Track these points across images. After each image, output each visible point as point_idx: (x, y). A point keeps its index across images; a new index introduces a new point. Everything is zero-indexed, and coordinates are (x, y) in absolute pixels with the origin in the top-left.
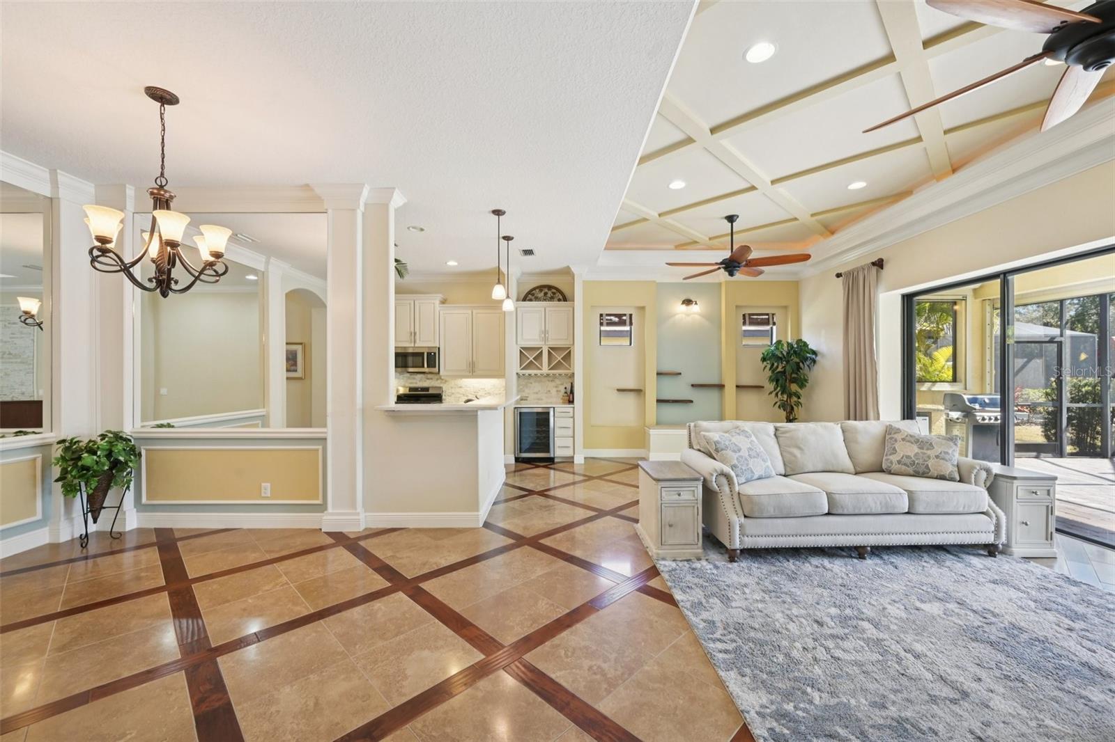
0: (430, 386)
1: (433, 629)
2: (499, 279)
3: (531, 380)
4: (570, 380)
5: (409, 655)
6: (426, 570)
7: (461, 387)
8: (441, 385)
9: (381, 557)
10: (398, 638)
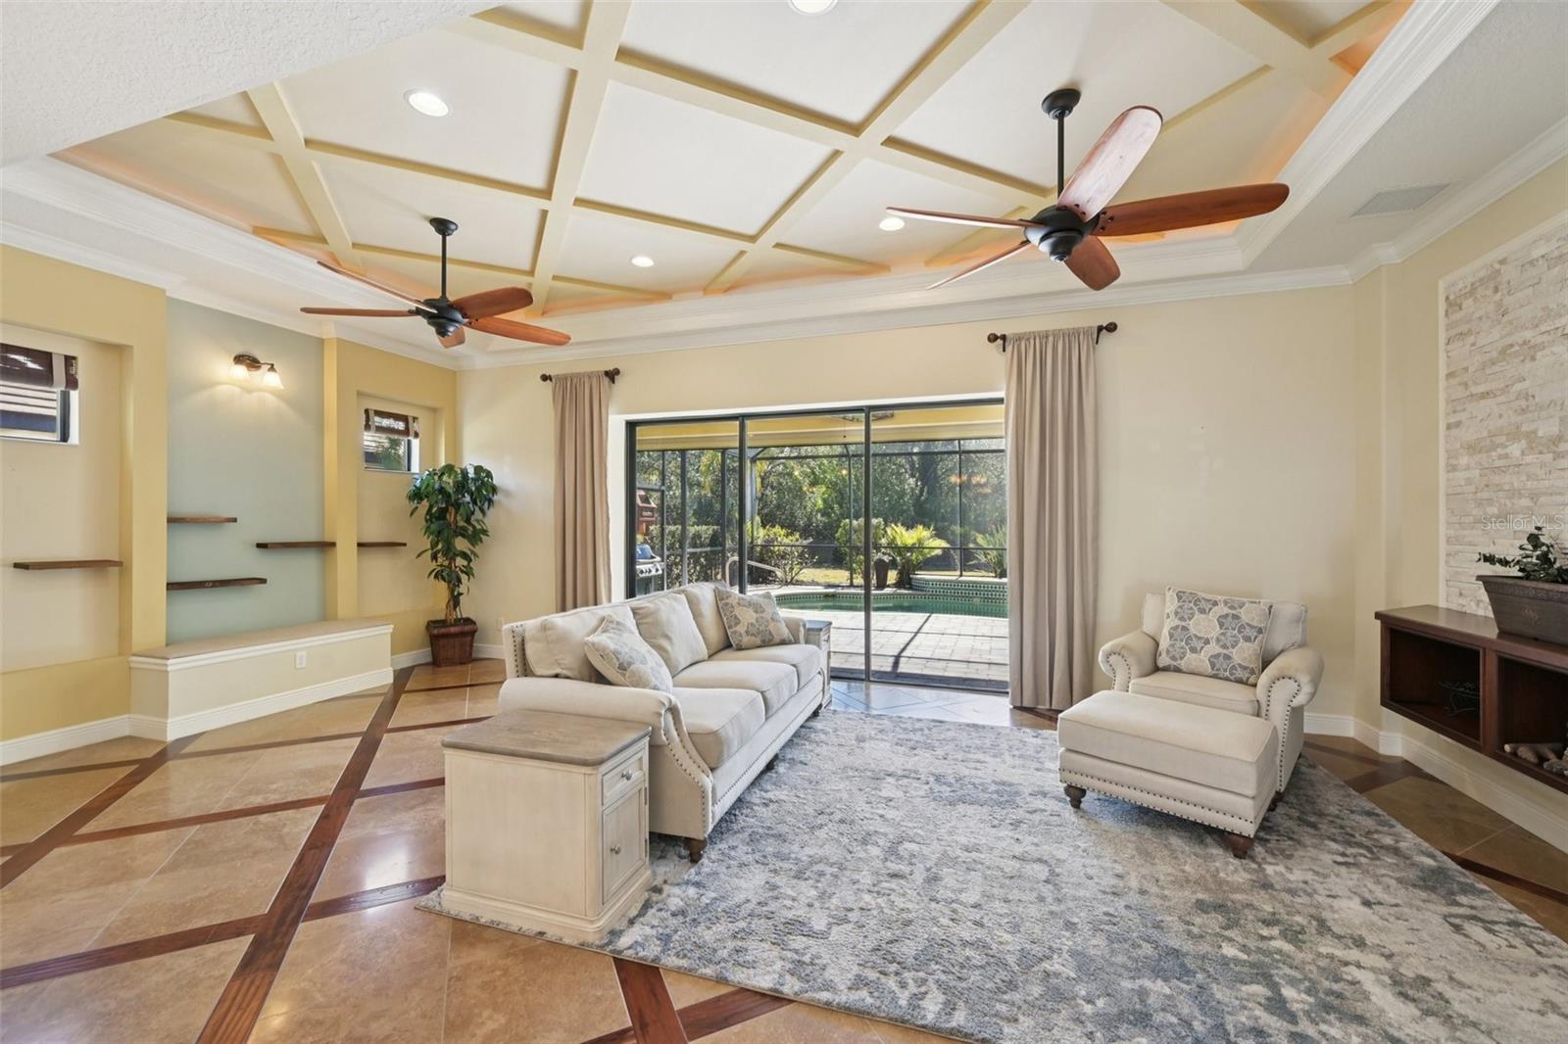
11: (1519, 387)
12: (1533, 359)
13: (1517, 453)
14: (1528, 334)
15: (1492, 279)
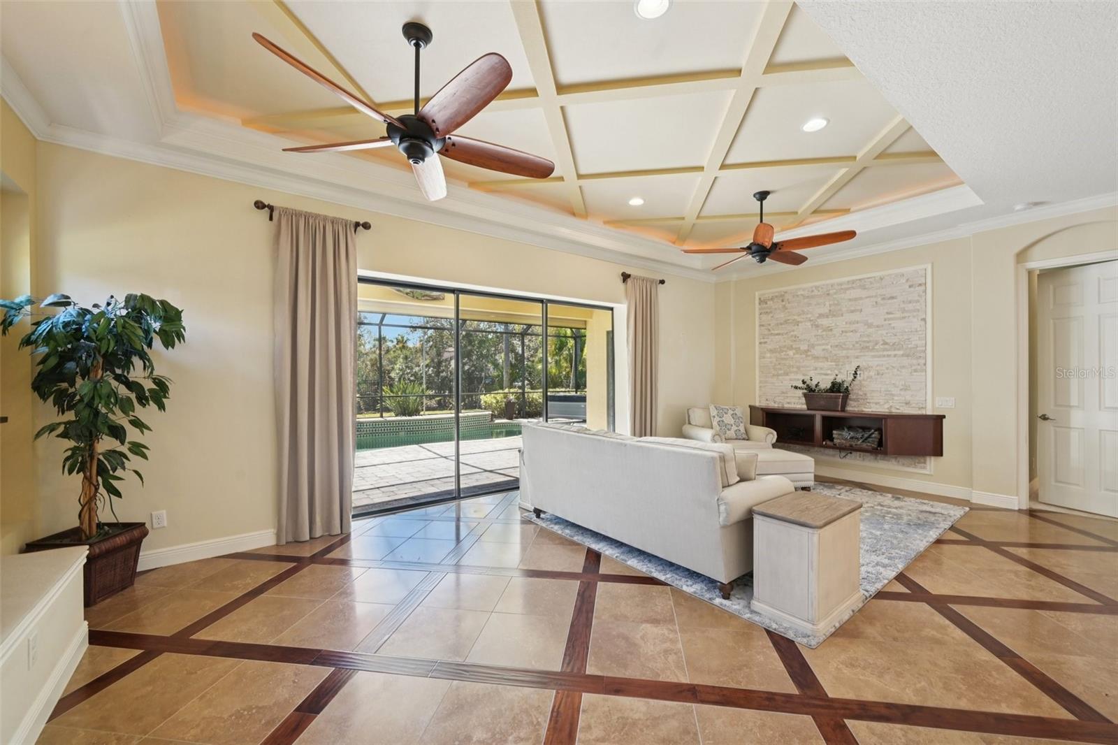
11: (792, 333)
12: (798, 325)
13: (792, 354)
14: (796, 317)
15: (782, 297)
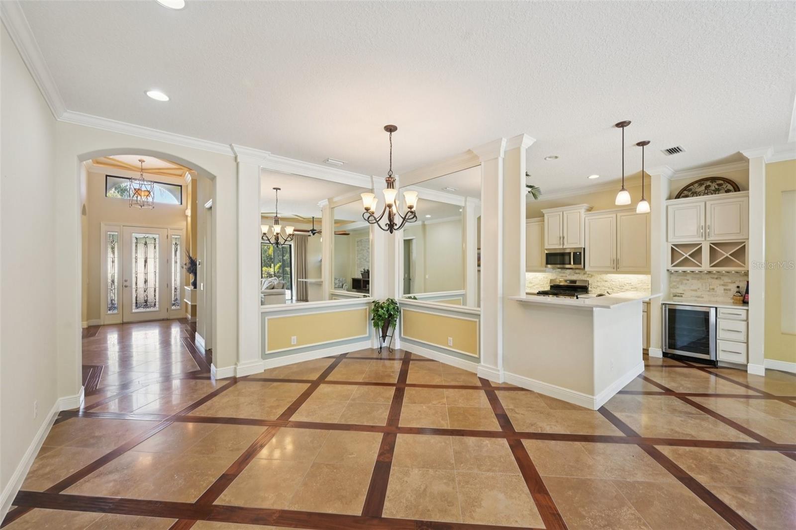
0: (578, 279)
1: (515, 480)
2: (623, 186)
3: (688, 277)
4: (745, 278)
5: (490, 490)
6: (531, 430)
7: (606, 281)
8: (588, 279)
9: (505, 408)
10: (488, 474)
